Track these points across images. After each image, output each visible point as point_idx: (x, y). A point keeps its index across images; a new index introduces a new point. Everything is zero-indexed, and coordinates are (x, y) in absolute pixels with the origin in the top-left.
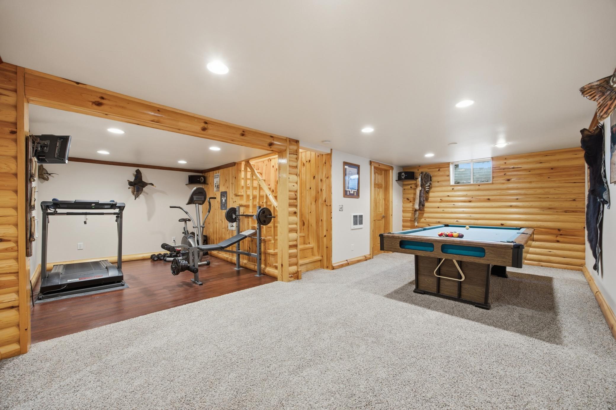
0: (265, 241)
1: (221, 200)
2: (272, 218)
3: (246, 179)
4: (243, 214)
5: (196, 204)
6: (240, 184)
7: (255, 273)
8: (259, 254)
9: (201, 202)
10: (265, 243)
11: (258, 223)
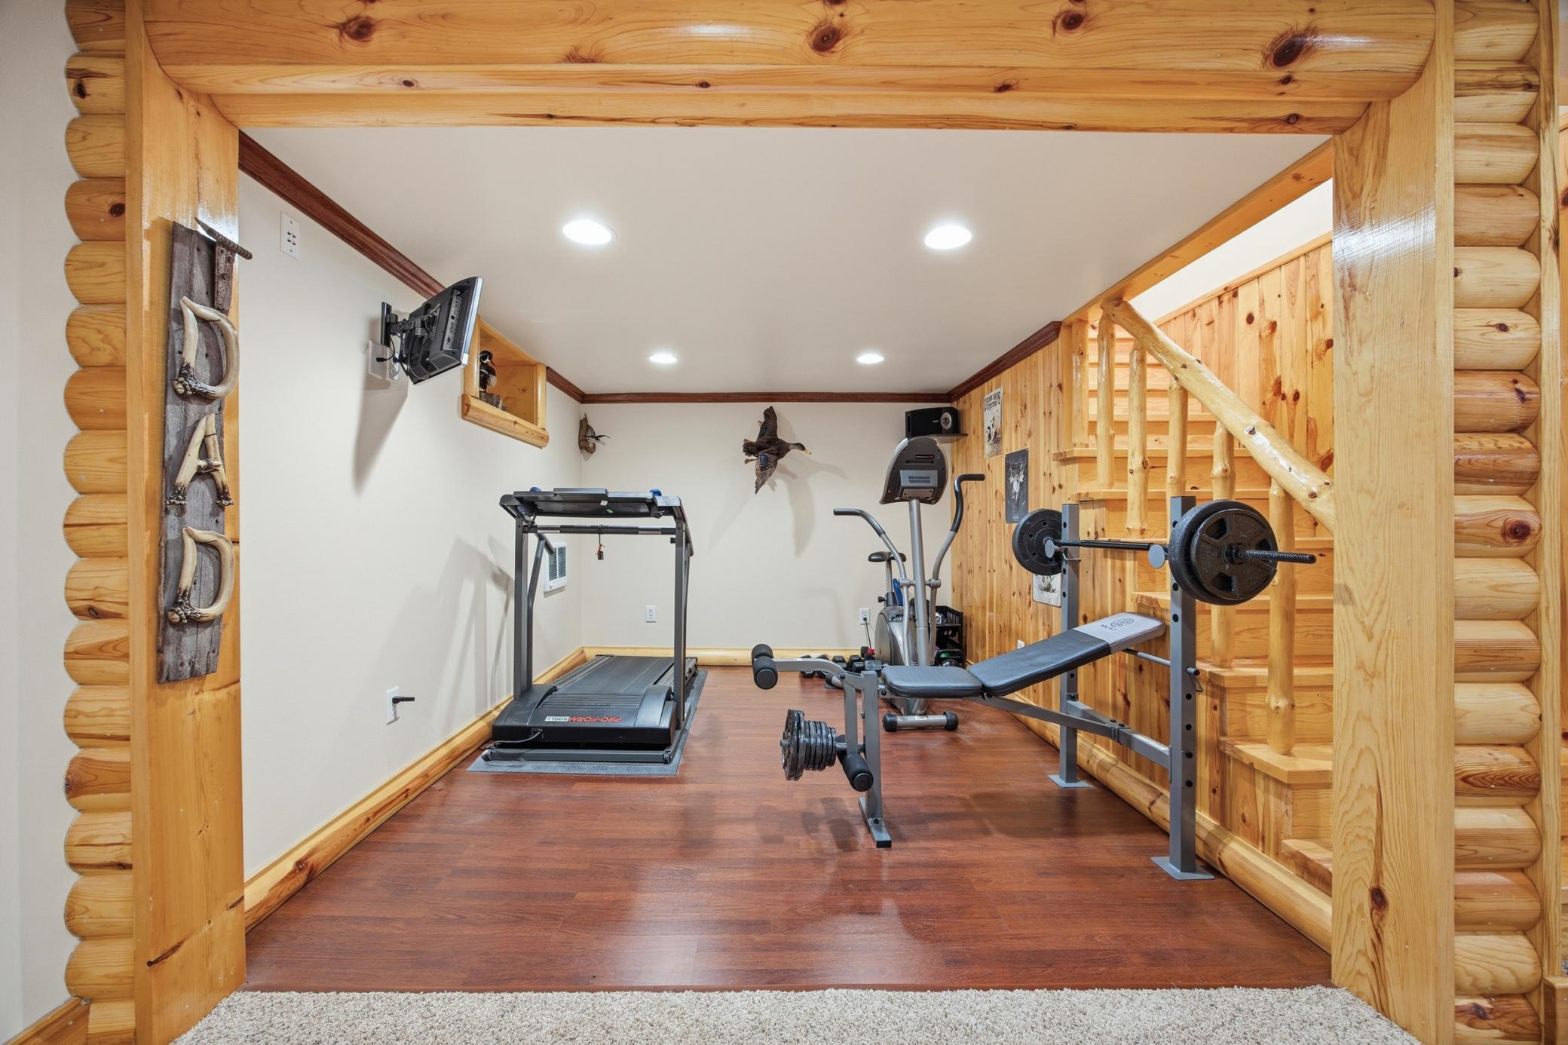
0: (1218, 689)
1: (1008, 486)
2: (1280, 566)
3: (1111, 392)
4: (1092, 537)
5: (909, 499)
6: (1080, 411)
7: (1158, 841)
8: (1179, 752)
9: (928, 493)
10: (1222, 700)
11: (1175, 587)
